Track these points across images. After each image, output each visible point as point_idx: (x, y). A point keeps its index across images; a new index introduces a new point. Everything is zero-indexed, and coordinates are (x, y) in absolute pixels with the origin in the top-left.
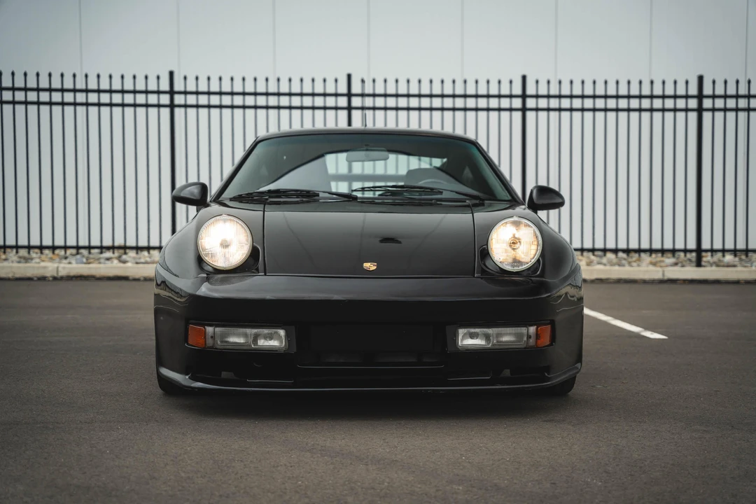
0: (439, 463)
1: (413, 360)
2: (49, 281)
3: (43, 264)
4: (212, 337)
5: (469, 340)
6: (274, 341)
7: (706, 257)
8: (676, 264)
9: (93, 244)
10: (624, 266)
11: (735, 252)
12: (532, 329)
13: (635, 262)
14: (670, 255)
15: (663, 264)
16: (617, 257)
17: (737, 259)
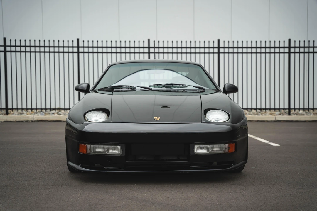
0: (188, 205)
1: (176, 158)
2: (30, 122)
3: (27, 116)
4: (89, 149)
5: (200, 150)
6: (115, 151)
7: (292, 111)
8: (280, 114)
9: (47, 107)
10: (259, 115)
11: (304, 109)
12: (227, 145)
13: (264, 113)
14: (277, 111)
15: (275, 114)
16: (256, 112)
17: (304, 112)
